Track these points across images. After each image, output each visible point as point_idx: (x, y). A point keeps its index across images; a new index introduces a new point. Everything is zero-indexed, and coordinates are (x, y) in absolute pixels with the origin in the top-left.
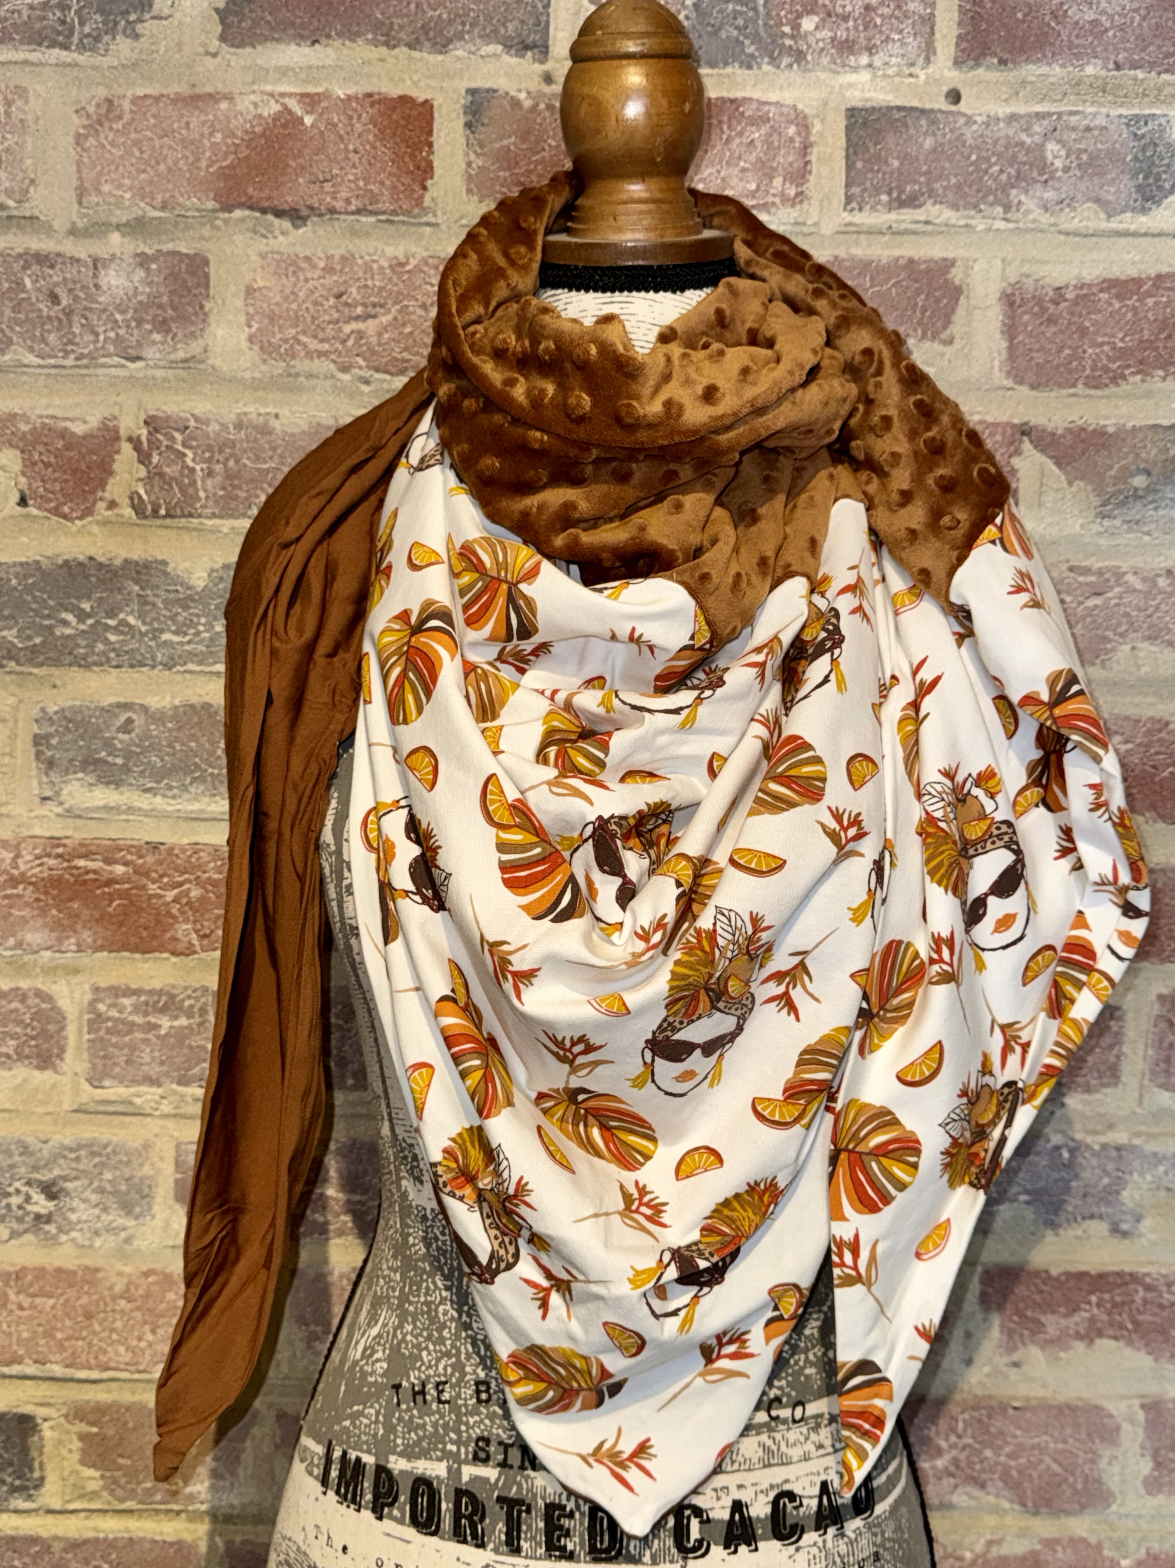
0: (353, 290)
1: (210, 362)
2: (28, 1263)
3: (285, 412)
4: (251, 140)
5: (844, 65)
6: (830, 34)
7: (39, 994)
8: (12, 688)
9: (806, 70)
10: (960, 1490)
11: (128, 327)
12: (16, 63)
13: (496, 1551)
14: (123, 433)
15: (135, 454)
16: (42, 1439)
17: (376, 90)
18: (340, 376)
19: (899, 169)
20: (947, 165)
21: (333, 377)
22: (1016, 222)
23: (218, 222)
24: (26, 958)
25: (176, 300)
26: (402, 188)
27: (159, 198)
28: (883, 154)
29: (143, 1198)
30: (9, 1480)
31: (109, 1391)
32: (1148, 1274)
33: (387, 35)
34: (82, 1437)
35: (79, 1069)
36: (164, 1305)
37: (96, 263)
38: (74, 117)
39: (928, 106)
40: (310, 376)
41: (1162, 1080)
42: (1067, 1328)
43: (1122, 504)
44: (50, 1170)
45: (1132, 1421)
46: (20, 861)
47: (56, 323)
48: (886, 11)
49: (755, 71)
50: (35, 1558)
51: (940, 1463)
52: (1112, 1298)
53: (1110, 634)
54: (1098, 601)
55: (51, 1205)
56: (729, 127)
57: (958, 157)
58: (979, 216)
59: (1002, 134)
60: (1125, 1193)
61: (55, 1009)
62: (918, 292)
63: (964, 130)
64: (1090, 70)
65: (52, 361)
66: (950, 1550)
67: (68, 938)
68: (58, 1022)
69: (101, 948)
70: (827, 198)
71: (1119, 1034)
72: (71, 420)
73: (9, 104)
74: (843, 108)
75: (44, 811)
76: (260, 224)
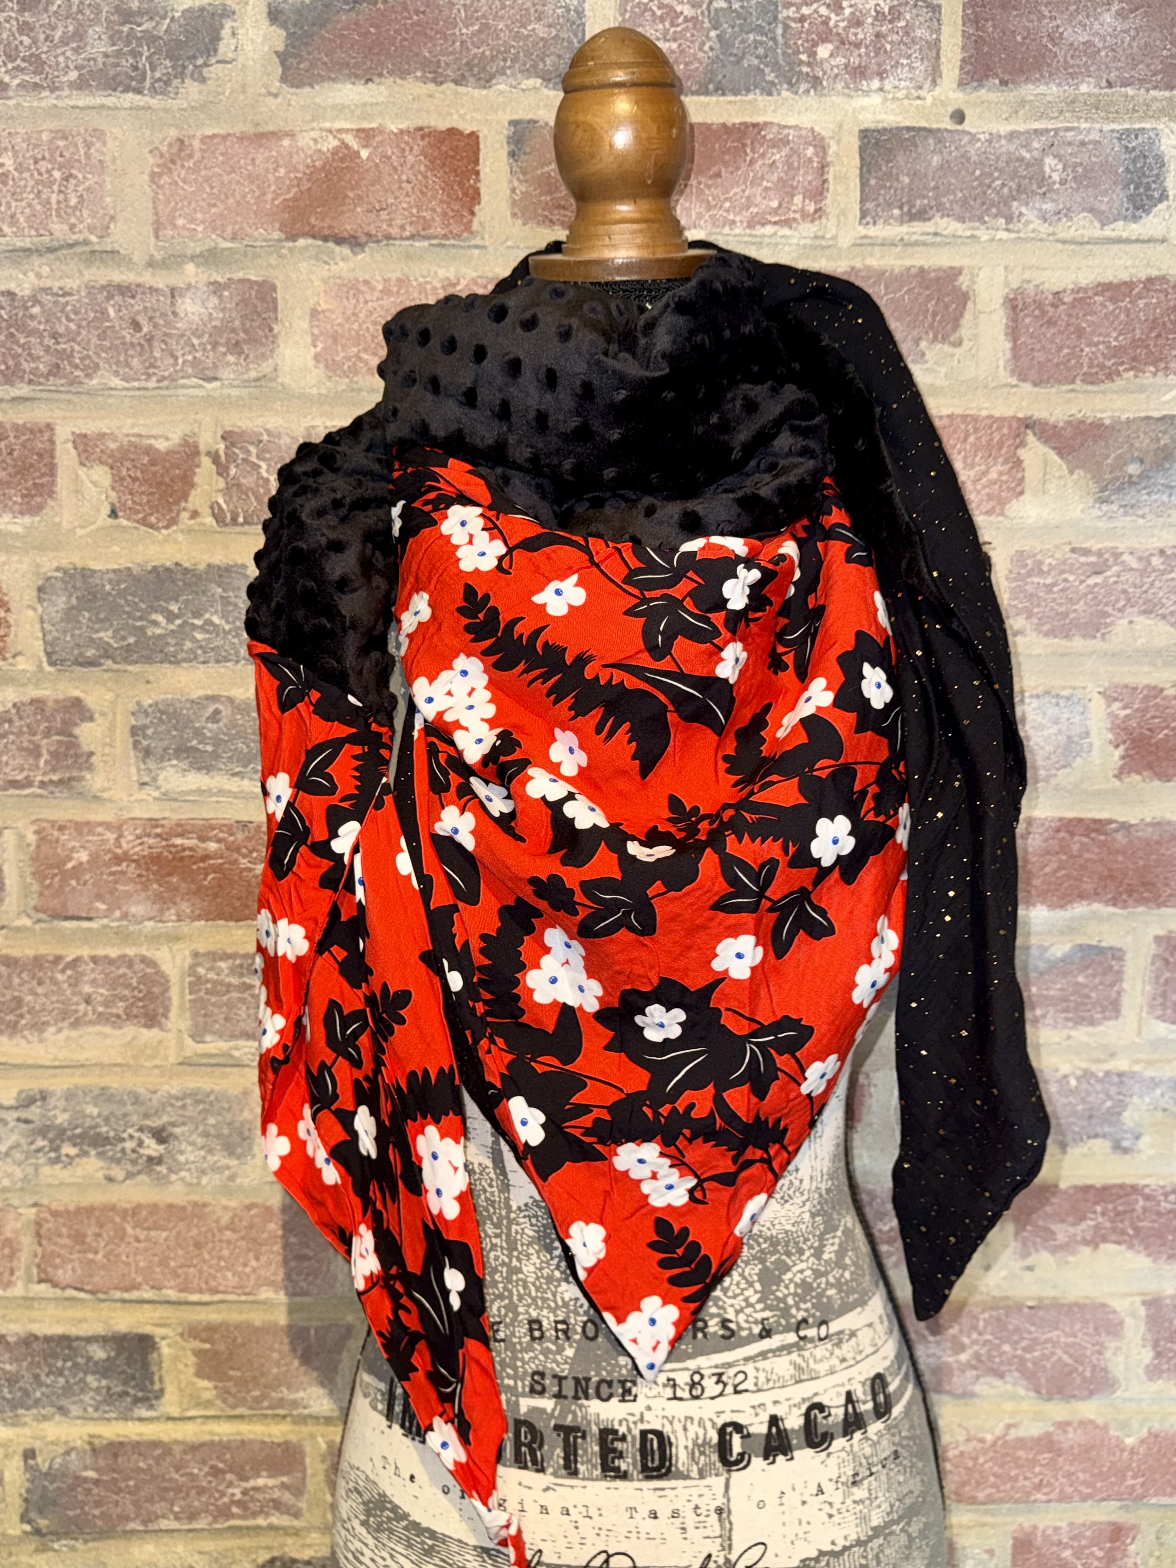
1: (280, 380)
2: (143, 1201)
4: (312, 173)
5: (857, 90)
6: (843, 60)
7: (144, 960)
8: (109, 684)
9: (822, 95)
10: (982, 1380)
11: (204, 350)
12: (93, 107)
14: (202, 448)
15: (214, 467)
16: (160, 1355)
17: (425, 124)
19: (909, 185)
20: (953, 181)
22: (1018, 232)
23: (284, 251)
24: (131, 928)
25: (248, 324)
26: (451, 214)
27: (229, 230)
28: (894, 171)
29: (244, 1139)
30: (132, 1392)
31: (219, 1312)
32: (1148, 1186)
33: (435, 72)
34: (197, 1353)
35: (182, 1027)
36: (265, 1235)
37: (174, 292)
38: (148, 156)
39: (935, 126)
40: (372, 391)
41: (1159, 1013)
42: (1075, 1235)
43: (1119, 490)
44: (160, 1118)
45: (1134, 1316)
46: (123, 841)
47: (138, 349)
48: (895, 37)
49: (775, 97)
50: (158, 1460)
51: (963, 1357)
52: (1115, 1208)
53: (1109, 609)
54: (1098, 579)
55: (161, 1148)
56: (752, 150)
57: (963, 173)
58: (983, 227)
59: (1004, 150)
60: (1126, 1114)
61: (159, 973)
62: (929, 298)
63: (969, 148)
64: (1084, 88)
65: (136, 384)
66: (972, 1432)
67: (168, 909)
68: (161, 984)
69: (199, 918)
70: (844, 213)
71: (1120, 973)
72: (155, 437)
73: (88, 146)
74: (856, 129)
75: (143, 795)
76: (322, 252)
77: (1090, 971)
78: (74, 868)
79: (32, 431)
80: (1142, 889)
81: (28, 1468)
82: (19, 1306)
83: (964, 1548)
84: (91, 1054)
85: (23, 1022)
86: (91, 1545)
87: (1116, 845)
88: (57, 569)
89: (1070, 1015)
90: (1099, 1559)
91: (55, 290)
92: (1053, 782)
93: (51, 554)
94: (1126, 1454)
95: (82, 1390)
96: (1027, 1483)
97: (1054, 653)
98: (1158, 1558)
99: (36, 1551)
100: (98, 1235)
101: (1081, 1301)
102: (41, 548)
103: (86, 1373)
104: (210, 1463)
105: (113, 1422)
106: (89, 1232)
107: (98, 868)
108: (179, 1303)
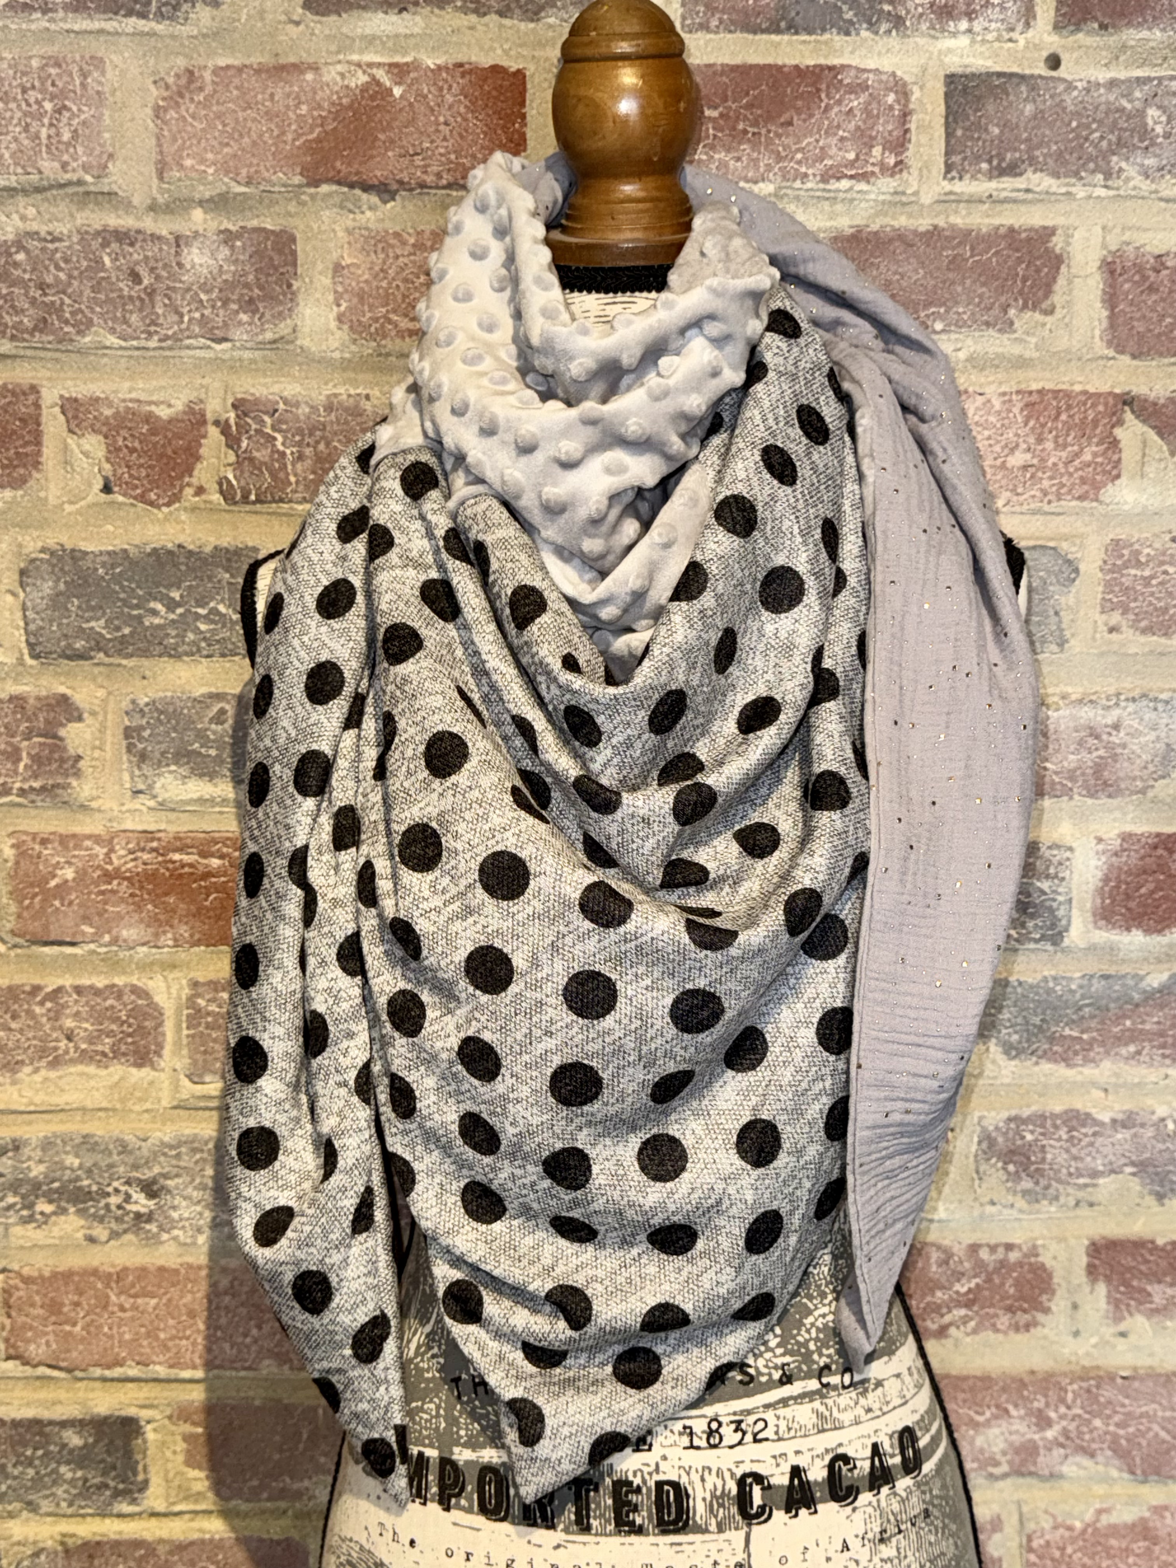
1: (298, 342)
2: (128, 1264)
3: (375, 392)
4: (338, 112)
5: (943, 30)
7: (136, 990)
8: (100, 679)
9: (904, 36)
10: (1071, 1459)
11: (213, 307)
12: (91, 32)
13: (566, 1531)
14: (209, 417)
15: (223, 438)
16: (145, 1441)
17: (465, 60)
19: (1000, 138)
20: (1047, 132)
22: (1118, 189)
23: (303, 197)
24: (121, 955)
25: (263, 279)
27: (244, 172)
28: (983, 121)
30: (112, 1484)
34: (187, 1438)
35: (178, 1066)
37: (179, 241)
38: (152, 88)
39: (1027, 72)
40: (402, 355)
44: (150, 1168)
46: (113, 856)
47: (138, 303)
49: (853, 37)
50: (141, 1561)
51: (1050, 1434)
55: (151, 1203)
56: (828, 96)
57: (1058, 123)
58: (1080, 183)
59: (1103, 99)
61: (152, 1005)
62: (1020, 260)
63: (1065, 97)
65: (135, 343)
66: (1060, 1520)
67: (164, 932)
68: (155, 1018)
69: (198, 943)
70: (927, 166)
72: (156, 404)
73: (84, 75)
74: (942, 74)
75: (136, 804)
76: (347, 200)
78: (57, 886)
79: (13, 393)
84: (71, 1098)
88: (43, 550)
89: (1167, 1052)
91: (43, 234)
92: (1150, 794)
93: (35, 534)
95: (55, 1483)
97: (1151, 652)
100: (77, 1304)
102: (24, 526)
103: (59, 1463)
105: (89, 1519)
106: (67, 1302)
107: (87, 887)
108: (169, 1381)
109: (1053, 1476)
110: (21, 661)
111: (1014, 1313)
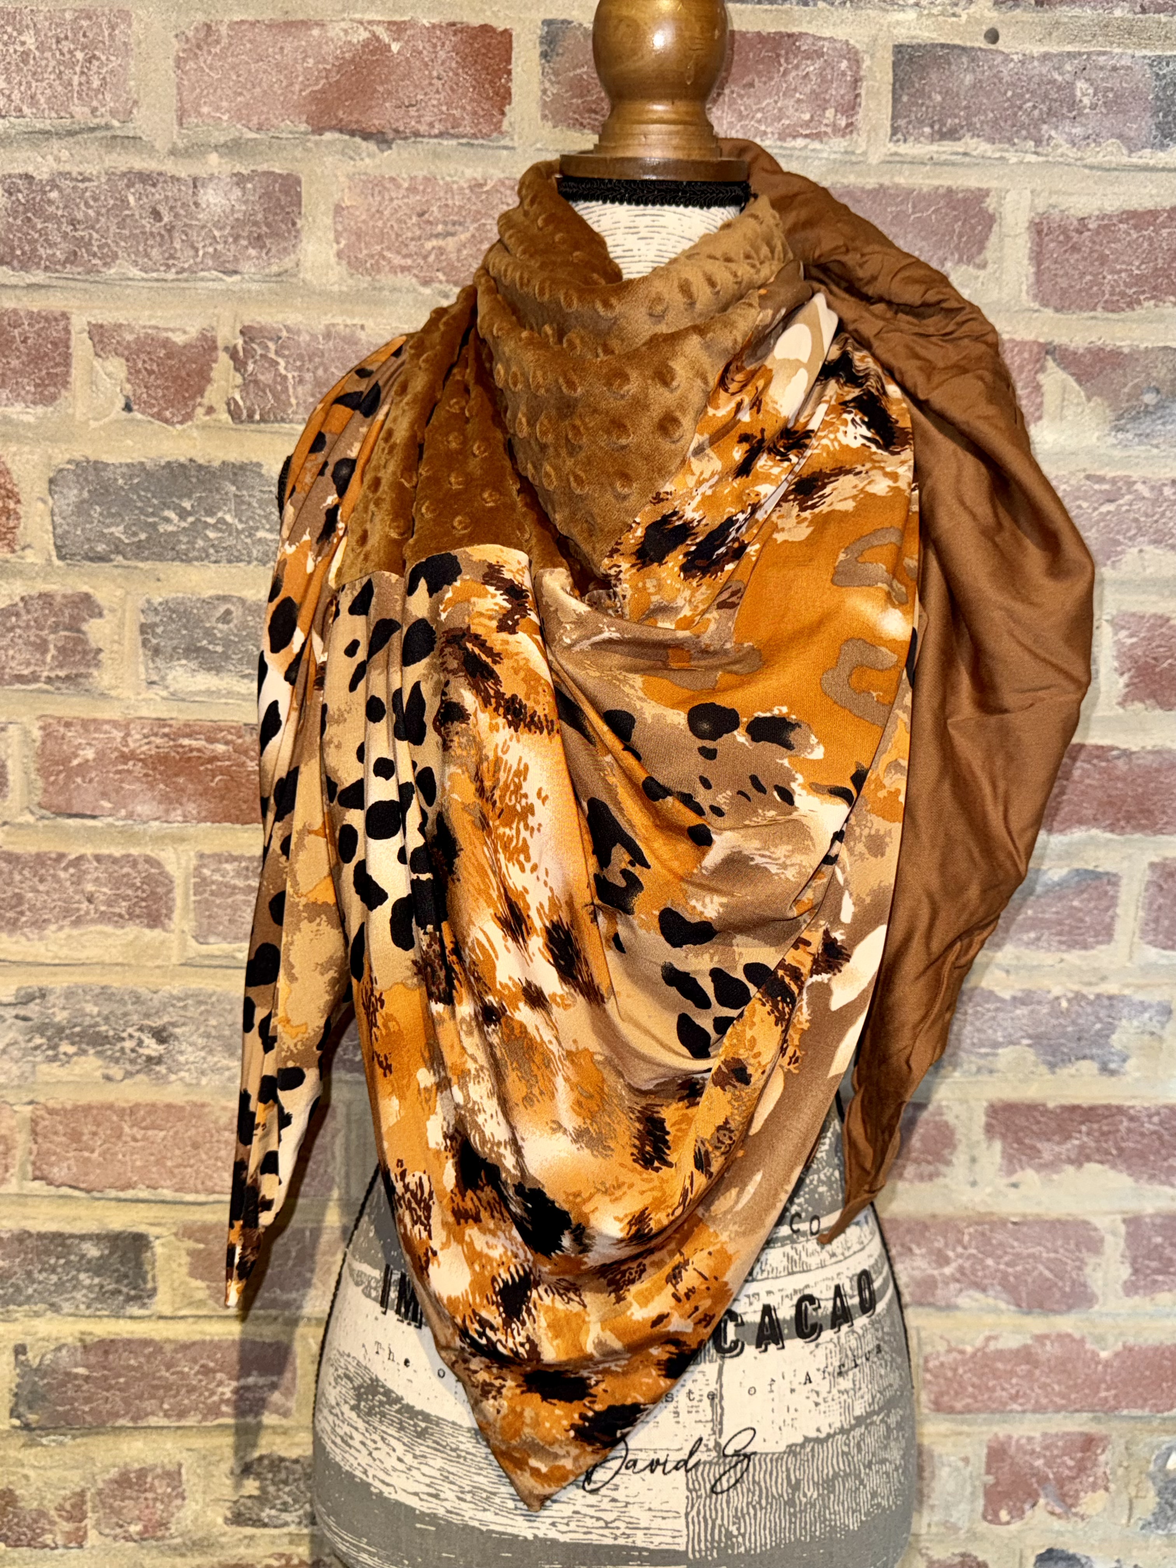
0: (435, 209)
1: (301, 276)
2: (140, 1100)
3: (370, 323)
4: (341, 65)
5: (893, 3)
7: (148, 860)
8: (119, 580)
9: (857, 8)
10: (965, 1293)
11: (225, 242)
14: (220, 343)
15: (231, 363)
16: (153, 1255)
17: (457, 20)
18: (422, 290)
19: (941, 104)
20: (985, 101)
21: (415, 290)
22: (1047, 155)
23: (310, 144)
24: (137, 828)
26: (481, 113)
27: (255, 120)
28: (927, 88)
30: (125, 1290)
31: (214, 1213)
32: (1133, 1107)
34: (191, 1253)
35: (186, 928)
37: (195, 182)
38: (174, 40)
39: (969, 44)
40: (394, 290)
41: (1151, 938)
42: (1060, 1154)
43: (1134, 419)
44: (160, 1018)
45: (1114, 1233)
46: (129, 739)
47: (158, 239)
49: (812, 8)
50: (149, 1358)
51: (948, 1270)
52: (1100, 1129)
53: (1120, 538)
54: (1111, 507)
55: (161, 1048)
56: (787, 61)
57: (995, 93)
58: (1012, 149)
59: (1036, 72)
60: (1114, 1037)
61: (163, 873)
62: (956, 219)
63: (1002, 68)
64: (1118, 13)
65: (155, 275)
66: (953, 1344)
67: (174, 809)
68: (166, 885)
69: (205, 820)
70: (874, 129)
71: (1114, 898)
72: (173, 330)
73: (113, 28)
74: (890, 44)
75: (150, 694)
76: (347, 146)
77: (1085, 896)
78: (79, 765)
79: (47, 319)
80: (1139, 816)
81: (18, 1363)
82: (13, 1203)
83: (940, 1456)
84: (91, 953)
85: (24, 919)
86: (78, 1440)
87: (1118, 773)
88: (69, 462)
89: (1064, 939)
90: (1070, 1468)
91: (74, 175)
93: (64, 447)
94: (1100, 1367)
95: (75, 1288)
96: (1004, 1394)
98: (1126, 1468)
99: (24, 1445)
100: (95, 1134)
101: (1064, 1218)
102: (53, 440)
103: (79, 1271)
104: (202, 1362)
105: (105, 1320)
106: (86, 1131)
107: (104, 766)
108: (175, 1203)
109: (950, 1307)
110: (49, 561)
111: (919, 1164)
